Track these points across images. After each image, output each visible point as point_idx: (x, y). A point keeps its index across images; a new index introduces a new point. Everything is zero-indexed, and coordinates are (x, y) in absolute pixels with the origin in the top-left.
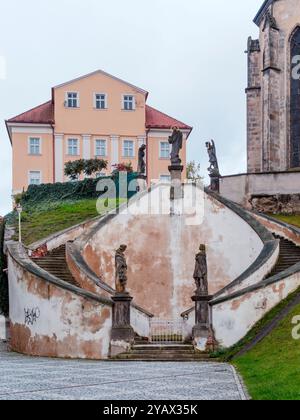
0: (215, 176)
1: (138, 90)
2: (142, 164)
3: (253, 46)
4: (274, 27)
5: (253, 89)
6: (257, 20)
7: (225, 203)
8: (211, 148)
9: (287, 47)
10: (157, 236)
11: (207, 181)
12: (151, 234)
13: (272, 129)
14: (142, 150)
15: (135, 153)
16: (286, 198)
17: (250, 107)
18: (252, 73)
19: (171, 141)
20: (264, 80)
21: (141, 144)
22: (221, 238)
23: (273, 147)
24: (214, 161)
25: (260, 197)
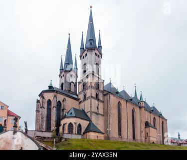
0: (26, 130)
1: (5, 105)
2: (5, 124)
3: (38, 101)
4: (43, 98)
5: (37, 111)
6: (39, 96)
7: (29, 137)
8: (26, 123)
9: (46, 103)
10: (9, 143)
11: (24, 131)
12: (7, 143)
13: (42, 121)
14: (5, 121)
15: (3, 121)
16: (45, 138)
17: (36, 115)
18: (37, 108)
19: (14, 119)
20: (41, 109)
21: (5, 119)
22: (27, 146)
23: (42, 125)
24: (26, 126)
25: (38, 137)
